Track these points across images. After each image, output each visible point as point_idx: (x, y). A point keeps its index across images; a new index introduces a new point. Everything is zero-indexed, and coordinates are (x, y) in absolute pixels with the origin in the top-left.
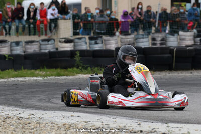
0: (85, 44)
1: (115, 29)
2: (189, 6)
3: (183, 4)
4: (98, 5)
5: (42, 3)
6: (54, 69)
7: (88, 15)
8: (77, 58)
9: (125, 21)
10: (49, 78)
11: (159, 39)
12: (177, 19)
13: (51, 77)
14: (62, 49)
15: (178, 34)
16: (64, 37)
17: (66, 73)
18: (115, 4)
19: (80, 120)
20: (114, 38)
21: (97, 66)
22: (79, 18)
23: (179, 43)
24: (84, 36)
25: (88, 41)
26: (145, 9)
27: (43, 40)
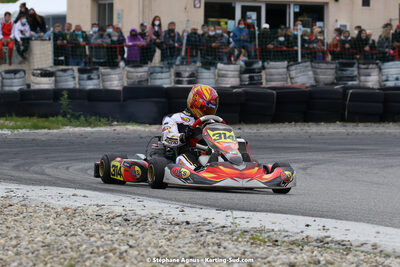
0: (71, 79)
1: (119, 57)
2: (231, 25)
3: (223, 21)
4: (92, 19)
5: (8, 14)
6: (27, 118)
7: (77, 35)
8: (64, 101)
9: (134, 46)
10: (20, 131)
11: (187, 74)
12: (214, 45)
13: (24, 130)
14: (37, 87)
15: (216, 68)
16: (40, 67)
17: (47, 124)
18: (119, 18)
19: (87, 201)
20: (118, 71)
21: (95, 114)
22: (64, 39)
23: (217, 82)
24: (70, 67)
25: (77, 74)
26: (165, 28)
27: (7, 72)
